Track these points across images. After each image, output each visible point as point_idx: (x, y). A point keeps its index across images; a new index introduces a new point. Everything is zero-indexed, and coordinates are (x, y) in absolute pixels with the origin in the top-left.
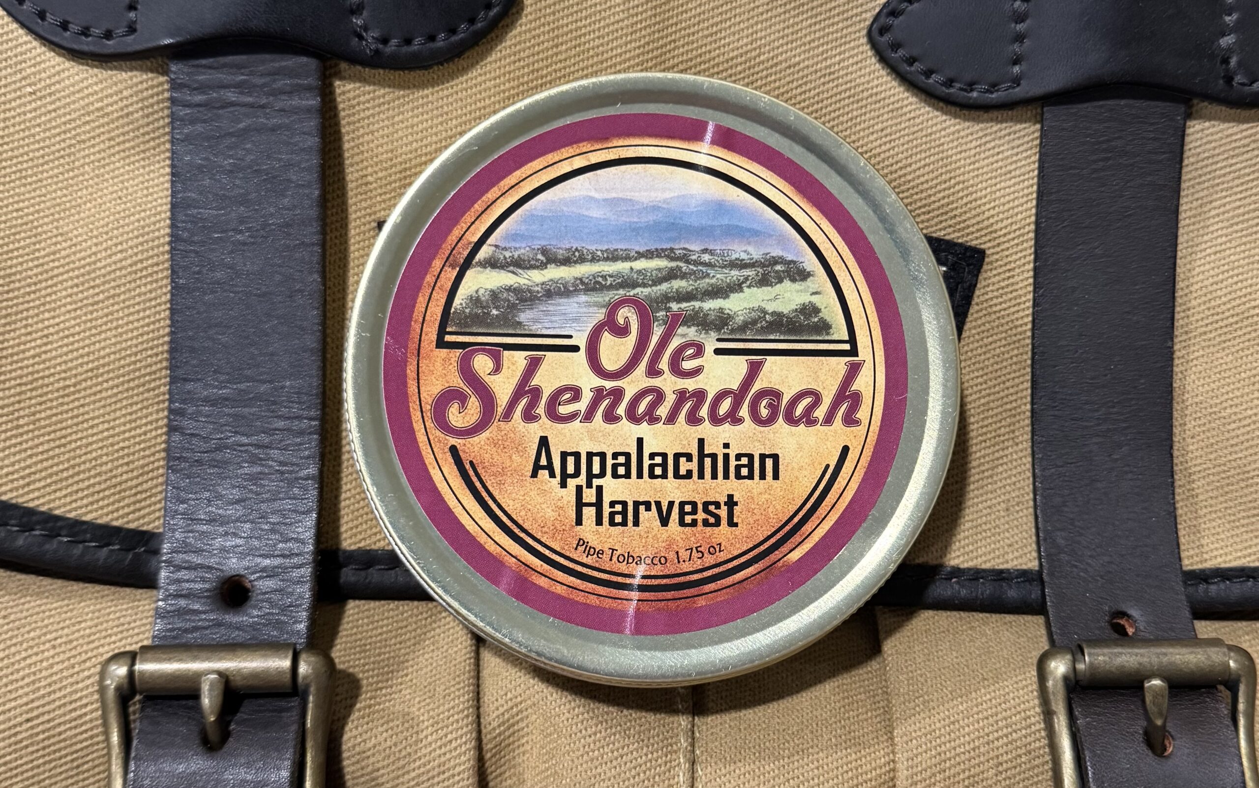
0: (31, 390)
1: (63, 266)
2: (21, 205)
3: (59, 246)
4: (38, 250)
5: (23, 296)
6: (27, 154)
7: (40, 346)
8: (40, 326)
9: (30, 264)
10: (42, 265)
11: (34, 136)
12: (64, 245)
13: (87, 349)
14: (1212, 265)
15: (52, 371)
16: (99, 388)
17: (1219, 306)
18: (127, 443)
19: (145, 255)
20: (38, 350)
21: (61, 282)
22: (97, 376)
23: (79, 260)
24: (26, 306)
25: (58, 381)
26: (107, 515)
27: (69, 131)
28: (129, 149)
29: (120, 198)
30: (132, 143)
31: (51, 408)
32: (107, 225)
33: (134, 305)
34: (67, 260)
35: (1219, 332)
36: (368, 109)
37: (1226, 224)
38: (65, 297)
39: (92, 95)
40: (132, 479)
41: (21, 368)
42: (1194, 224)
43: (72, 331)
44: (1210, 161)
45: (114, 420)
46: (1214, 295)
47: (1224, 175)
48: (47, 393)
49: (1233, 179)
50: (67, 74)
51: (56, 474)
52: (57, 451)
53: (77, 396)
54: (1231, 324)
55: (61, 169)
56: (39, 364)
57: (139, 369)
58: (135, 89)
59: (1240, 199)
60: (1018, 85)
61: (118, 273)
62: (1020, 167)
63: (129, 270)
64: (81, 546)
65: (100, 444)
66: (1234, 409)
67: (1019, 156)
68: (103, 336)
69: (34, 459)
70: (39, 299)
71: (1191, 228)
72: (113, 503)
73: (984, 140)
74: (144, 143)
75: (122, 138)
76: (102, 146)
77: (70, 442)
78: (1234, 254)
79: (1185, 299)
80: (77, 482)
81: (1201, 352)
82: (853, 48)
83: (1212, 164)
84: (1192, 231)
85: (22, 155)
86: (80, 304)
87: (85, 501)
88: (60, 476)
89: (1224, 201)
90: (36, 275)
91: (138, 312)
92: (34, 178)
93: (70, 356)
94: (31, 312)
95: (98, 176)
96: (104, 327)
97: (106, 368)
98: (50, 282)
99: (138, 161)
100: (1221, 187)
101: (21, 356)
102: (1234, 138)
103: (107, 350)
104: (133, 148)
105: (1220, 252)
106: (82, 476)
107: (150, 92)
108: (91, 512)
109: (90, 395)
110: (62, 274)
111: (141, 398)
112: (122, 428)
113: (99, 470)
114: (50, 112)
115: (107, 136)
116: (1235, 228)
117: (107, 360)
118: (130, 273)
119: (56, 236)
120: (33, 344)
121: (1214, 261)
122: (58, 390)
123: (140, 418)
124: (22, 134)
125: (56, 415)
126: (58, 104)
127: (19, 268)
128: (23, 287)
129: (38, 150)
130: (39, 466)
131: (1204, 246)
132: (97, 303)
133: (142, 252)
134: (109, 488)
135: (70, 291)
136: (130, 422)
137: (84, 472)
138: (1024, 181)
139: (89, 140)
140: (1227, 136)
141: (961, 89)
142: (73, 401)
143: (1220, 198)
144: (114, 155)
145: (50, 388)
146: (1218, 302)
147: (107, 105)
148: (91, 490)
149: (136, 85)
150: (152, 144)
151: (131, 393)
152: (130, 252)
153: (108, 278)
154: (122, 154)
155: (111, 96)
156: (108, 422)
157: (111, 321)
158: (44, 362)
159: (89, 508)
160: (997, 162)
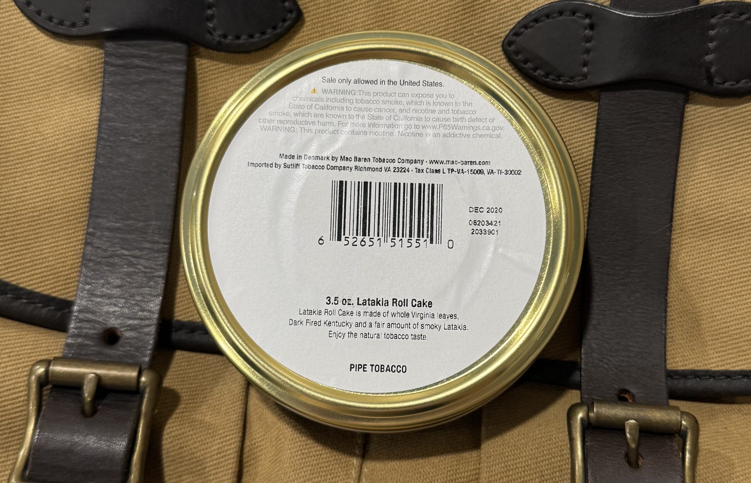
0: (14, 217)
1: (38, 150)
2: (18, 115)
3: (37, 139)
4: (25, 140)
5: (15, 165)
6: (25, 87)
7: (21, 193)
8: (22, 182)
9: (20, 148)
10: (26, 148)
11: (29, 78)
12: (40, 138)
13: (47, 197)
14: (698, 189)
15: (27, 207)
16: (52, 218)
17: (701, 214)
18: (64, 251)
19: (84, 147)
20: (20, 195)
21: (36, 159)
22: (51, 212)
23: (47, 147)
24: (16, 170)
25: (29, 213)
26: (49, 289)
27: (49, 76)
28: (81, 89)
29: (73, 115)
30: (83, 86)
31: (24, 228)
32: (65, 129)
33: (75, 175)
34: (41, 147)
35: (700, 229)
36: (215, 74)
37: (708, 166)
38: (38, 167)
39: (63, 57)
40: (65, 271)
41: (10, 204)
42: (689, 165)
43: (40, 186)
44: (700, 128)
45: (59, 237)
46: (698, 207)
47: (708, 137)
48: (22, 219)
49: (713, 139)
50: (51, 45)
51: (23, 264)
52: (25, 252)
53: (39, 222)
54: (708, 225)
55: (42, 97)
56: (19, 202)
57: (75, 210)
58: (86, 56)
59: (717, 151)
60: (586, 78)
61: (68, 156)
62: (587, 126)
63: (75, 155)
64: (33, 306)
65: (49, 250)
66: (707, 275)
67: (587, 120)
68: (57, 190)
69: (12, 255)
70: (23, 167)
71: (687, 167)
72: (53, 283)
73: (566, 109)
74: (89, 86)
75: (77, 83)
76: (66, 86)
77: (32, 248)
78: (712, 184)
79: (681, 208)
80: (34, 270)
81: (689, 241)
82: (493, 53)
83: (701, 130)
84: (687, 169)
85: (22, 88)
86: (45, 172)
87: (38, 281)
88: (25, 265)
89: (707, 152)
90: (23, 154)
91: (77, 178)
92: (27, 101)
93: (37, 200)
94: (18, 174)
95: (62, 102)
96: (58, 185)
97: (57, 208)
98: (30, 158)
99: (85, 96)
100: (705, 144)
101: (10, 197)
102: (715, 115)
103: (58, 198)
104: (83, 88)
105: (703, 182)
106: (37, 267)
107: (95, 58)
108: (40, 287)
109: (46, 223)
110: (37, 154)
111: (74, 226)
112: (63, 242)
113: (47, 264)
114: (40, 66)
115: (70, 81)
116: (714, 168)
117: (57, 203)
118: (75, 157)
119: (36, 133)
120: (18, 191)
121: (699, 187)
122: (29, 218)
123: (73, 237)
124: (23, 77)
125: (26, 232)
126: (44, 61)
127: (14, 149)
128: (15, 160)
129: (31, 86)
130: (14, 259)
131: (694, 178)
132: (55, 171)
133: (83, 145)
134: (52, 274)
135: (40, 164)
136: (67, 239)
137: (38, 264)
138: (589, 134)
139: (60, 82)
140: (710, 114)
141: (553, 80)
142: (36, 225)
143: (705, 150)
144: (72, 91)
145: (24, 216)
146: (700, 211)
147: (71, 64)
148: (42, 274)
149: (88, 53)
150: (94, 86)
151: (69, 223)
152: (76, 145)
153: (62, 158)
154: (77, 91)
155: (74, 58)
156: (55, 238)
157: (62, 182)
158: (22, 201)
159: (40, 285)
160: (574, 122)
